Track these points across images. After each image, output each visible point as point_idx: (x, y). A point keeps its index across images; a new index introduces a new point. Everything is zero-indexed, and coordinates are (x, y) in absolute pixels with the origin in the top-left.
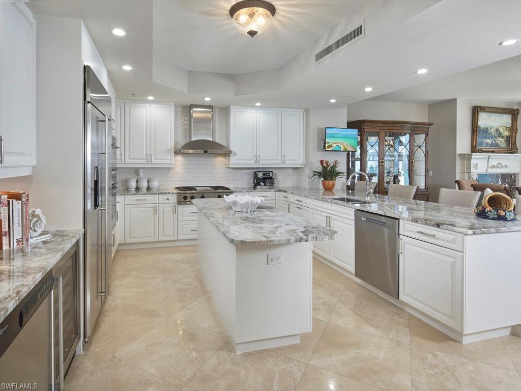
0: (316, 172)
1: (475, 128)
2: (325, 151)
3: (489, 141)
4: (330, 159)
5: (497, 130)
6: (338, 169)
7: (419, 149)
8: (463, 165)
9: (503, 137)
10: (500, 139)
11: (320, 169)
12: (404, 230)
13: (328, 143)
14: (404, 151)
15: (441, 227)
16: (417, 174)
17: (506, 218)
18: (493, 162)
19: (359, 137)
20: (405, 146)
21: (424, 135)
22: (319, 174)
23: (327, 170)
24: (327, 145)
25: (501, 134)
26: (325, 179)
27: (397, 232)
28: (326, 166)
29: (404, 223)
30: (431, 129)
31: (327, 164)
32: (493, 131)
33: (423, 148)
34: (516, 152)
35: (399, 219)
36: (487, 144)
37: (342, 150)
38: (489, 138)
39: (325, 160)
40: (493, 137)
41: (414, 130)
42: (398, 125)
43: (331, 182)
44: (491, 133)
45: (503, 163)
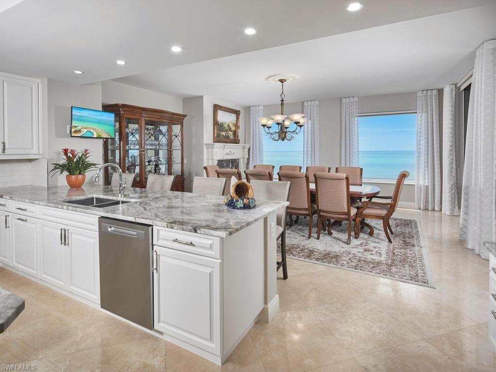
0: (57, 164)
1: (216, 123)
2: (72, 136)
3: (224, 133)
4: (78, 147)
5: (228, 125)
6: (89, 160)
7: (176, 138)
8: (208, 152)
9: (232, 131)
10: (230, 132)
11: (63, 160)
12: (158, 240)
13: (75, 127)
14: (163, 140)
15: (198, 231)
16: (175, 161)
17: (250, 206)
18: (227, 151)
19: (117, 124)
20: (164, 136)
21: (180, 125)
22: (63, 167)
23: (73, 161)
24: (73, 130)
25: (230, 129)
26: (71, 173)
27: (151, 242)
28: (71, 156)
29: (158, 230)
30: (185, 120)
31: (73, 154)
32: (226, 126)
33: (180, 138)
34: (239, 143)
35: (152, 226)
36: (223, 136)
37: (95, 136)
38: (224, 132)
39: (70, 148)
40: (226, 131)
41: (171, 121)
42: (157, 114)
43: (80, 176)
44: (225, 127)
45: (233, 151)
